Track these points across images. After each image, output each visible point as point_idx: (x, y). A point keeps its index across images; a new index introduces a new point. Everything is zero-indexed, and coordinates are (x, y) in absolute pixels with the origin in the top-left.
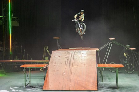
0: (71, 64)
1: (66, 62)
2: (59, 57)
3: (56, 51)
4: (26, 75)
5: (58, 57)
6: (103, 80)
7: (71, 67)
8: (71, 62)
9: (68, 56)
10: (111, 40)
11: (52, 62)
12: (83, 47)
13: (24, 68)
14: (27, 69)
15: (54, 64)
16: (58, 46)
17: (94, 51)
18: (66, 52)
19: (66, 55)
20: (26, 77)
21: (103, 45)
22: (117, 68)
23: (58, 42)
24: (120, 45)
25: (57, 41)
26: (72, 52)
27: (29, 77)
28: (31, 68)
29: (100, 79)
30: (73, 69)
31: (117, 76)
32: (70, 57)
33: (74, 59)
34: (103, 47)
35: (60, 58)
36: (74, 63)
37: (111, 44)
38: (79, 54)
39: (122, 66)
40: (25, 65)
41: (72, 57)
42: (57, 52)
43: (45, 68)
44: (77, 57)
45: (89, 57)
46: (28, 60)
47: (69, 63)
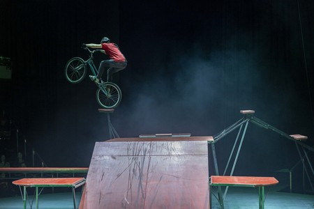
0: (144, 178)
1: (132, 173)
2: (114, 158)
3: (106, 143)
4: (28, 206)
5: (112, 159)
7: (144, 184)
8: (145, 171)
9: (135, 156)
10: (246, 116)
11: (95, 171)
13: (22, 187)
15: (99, 177)
16: (110, 130)
17: (203, 144)
18: (131, 147)
19: (131, 152)
22: (261, 186)
23: (109, 121)
24: (267, 126)
25: (109, 117)
26: (145, 146)
28: (40, 188)
30: (148, 189)
32: (140, 159)
33: (151, 163)
34: (224, 133)
35: (116, 162)
36: (150, 175)
37: (245, 124)
38: (165, 152)
39: (273, 180)
40: (24, 180)
41: (147, 159)
42: (109, 146)
43: (76, 186)
44: (158, 159)
45: (189, 158)
46: (35, 167)
47: (138, 175)
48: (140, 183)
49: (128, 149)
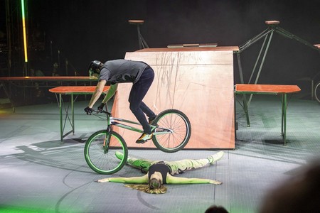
0: (172, 86)
1: (160, 81)
3: (136, 53)
4: (64, 112)
6: (248, 123)
7: (172, 91)
8: (173, 80)
9: (163, 65)
10: (271, 26)
12: (200, 43)
13: (58, 94)
14: (66, 98)
16: (140, 41)
17: (227, 55)
18: (160, 57)
19: (159, 63)
20: (64, 117)
21: (251, 38)
22: (284, 94)
23: (139, 32)
24: (291, 36)
25: (138, 28)
26: (173, 56)
27: (71, 117)
28: (75, 96)
29: (242, 121)
30: (176, 97)
31: (284, 115)
32: (168, 68)
33: (178, 72)
34: (249, 43)
36: (178, 83)
37: (270, 34)
38: (192, 61)
39: (296, 88)
40: (60, 88)
41: (175, 68)
44: (185, 67)
45: (215, 67)
46: (69, 76)
47: (166, 83)
48: (169, 91)
49: (157, 59)
